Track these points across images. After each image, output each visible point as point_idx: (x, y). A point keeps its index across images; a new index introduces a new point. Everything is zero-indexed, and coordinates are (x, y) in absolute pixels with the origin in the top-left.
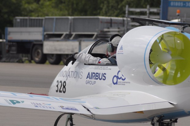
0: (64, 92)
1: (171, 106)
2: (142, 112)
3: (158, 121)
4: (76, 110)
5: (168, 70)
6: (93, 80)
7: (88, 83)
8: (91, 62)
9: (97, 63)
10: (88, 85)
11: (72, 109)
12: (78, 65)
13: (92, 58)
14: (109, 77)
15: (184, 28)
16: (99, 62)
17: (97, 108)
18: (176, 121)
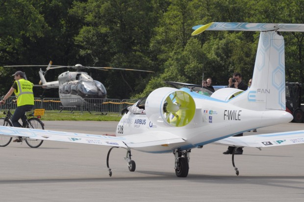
0: (122, 133)
1: (183, 141)
2: (166, 145)
3: (177, 152)
4: (117, 144)
5: (180, 117)
6: (138, 124)
7: (136, 126)
8: (137, 112)
9: (141, 113)
10: (136, 127)
11: (114, 144)
12: (130, 114)
13: (138, 109)
14: (147, 122)
15: (192, 88)
16: (142, 112)
17: (132, 143)
18: (190, 151)
